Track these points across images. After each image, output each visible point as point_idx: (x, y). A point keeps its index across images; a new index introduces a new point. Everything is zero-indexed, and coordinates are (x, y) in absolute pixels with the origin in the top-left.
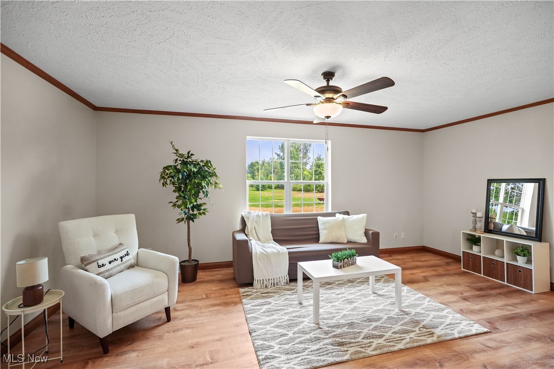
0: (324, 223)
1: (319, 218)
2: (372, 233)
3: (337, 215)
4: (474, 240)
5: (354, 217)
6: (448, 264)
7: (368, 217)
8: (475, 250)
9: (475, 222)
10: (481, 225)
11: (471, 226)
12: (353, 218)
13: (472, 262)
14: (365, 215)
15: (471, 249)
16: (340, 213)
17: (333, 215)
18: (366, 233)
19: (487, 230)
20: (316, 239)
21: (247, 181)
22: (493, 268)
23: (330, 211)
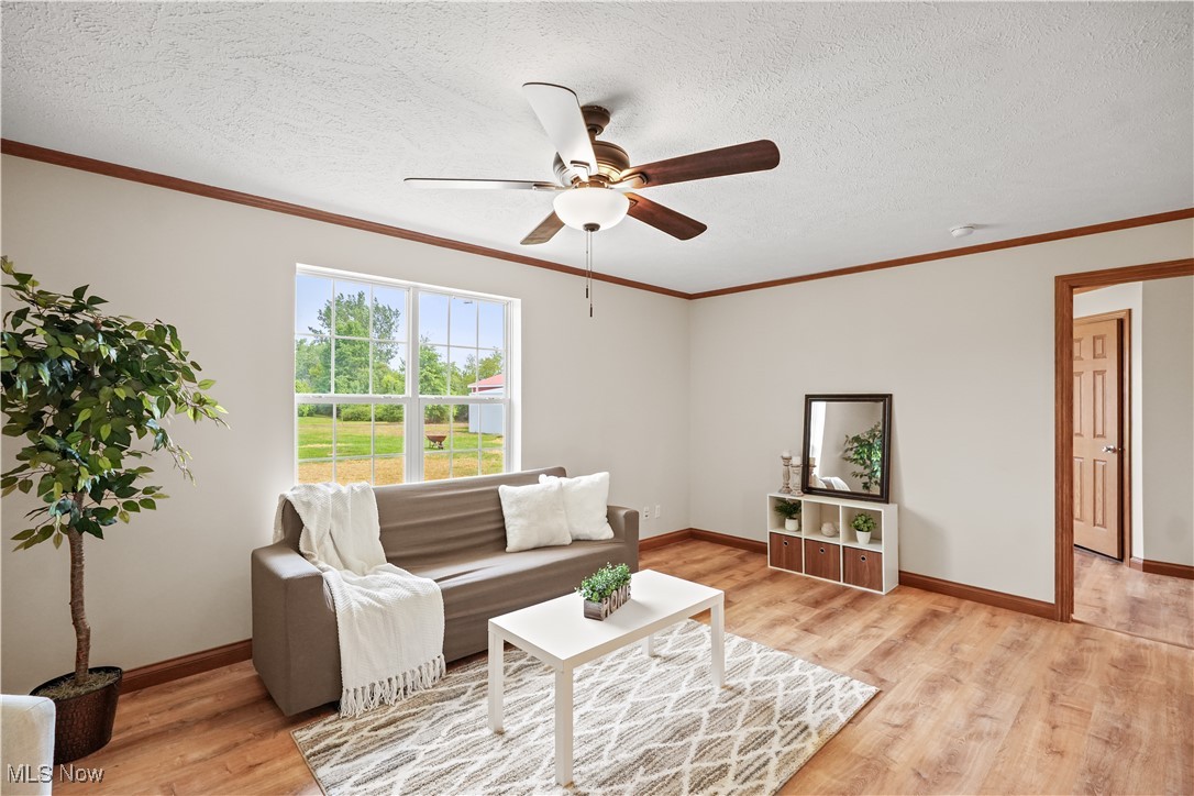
0: (518, 501)
1: (504, 489)
2: (626, 516)
3: (542, 477)
4: (788, 510)
5: (585, 480)
6: (742, 559)
7: (611, 479)
8: (790, 527)
9: (787, 476)
10: (796, 480)
11: (780, 483)
12: (582, 484)
13: (784, 553)
14: (605, 474)
15: (782, 525)
16: (549, 473)
17: (531, 479)
18: (611, 516)
19: (807, 489)
20: (499, 543)
21: (296, 395)
22: (820, 559)
23: (517, 469)
